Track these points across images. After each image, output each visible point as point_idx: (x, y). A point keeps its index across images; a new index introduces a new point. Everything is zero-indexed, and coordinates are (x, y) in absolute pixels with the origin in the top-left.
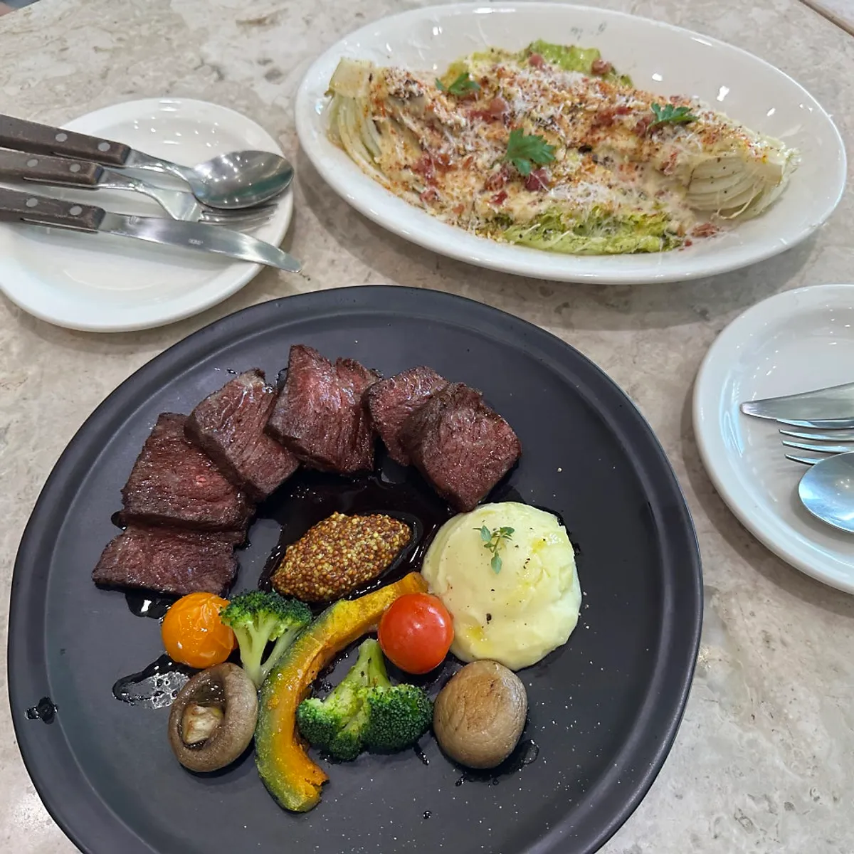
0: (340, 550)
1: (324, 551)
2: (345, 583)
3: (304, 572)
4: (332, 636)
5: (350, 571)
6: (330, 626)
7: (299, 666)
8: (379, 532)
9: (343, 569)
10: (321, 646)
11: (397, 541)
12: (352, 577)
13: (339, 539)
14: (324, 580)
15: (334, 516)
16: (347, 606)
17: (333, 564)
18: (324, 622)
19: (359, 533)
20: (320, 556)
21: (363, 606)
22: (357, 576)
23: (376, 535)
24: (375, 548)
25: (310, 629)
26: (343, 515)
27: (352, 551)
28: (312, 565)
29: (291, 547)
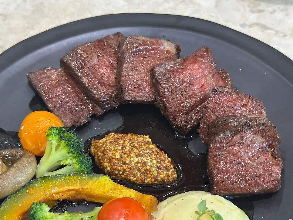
0: (131, 152)
1: (124, 147)
2: (119, 171)
3: (106, 148)
4: (87, 188)
5: (125, 167)
6: (91, 182)
7: (59, 187)
8: (157, 162)
9: (124, 163)
10: (78, 188)
11: (163, 175)
12: (124, 171)
13: (136, 148)
14: (110, 160)
15: (145, 136)
16: (107, 181)
17: (121, 156)
18: (91, 178)
19: (147, 153)
20: (119, 148)
21: (115, 189)
22: (127, 173)
23: (155, 162)
24: (148, 168)
25: (82, 175)
26: (150, 140)
27: (136, 158)
28: (113, 148)
29: (113, 133)
